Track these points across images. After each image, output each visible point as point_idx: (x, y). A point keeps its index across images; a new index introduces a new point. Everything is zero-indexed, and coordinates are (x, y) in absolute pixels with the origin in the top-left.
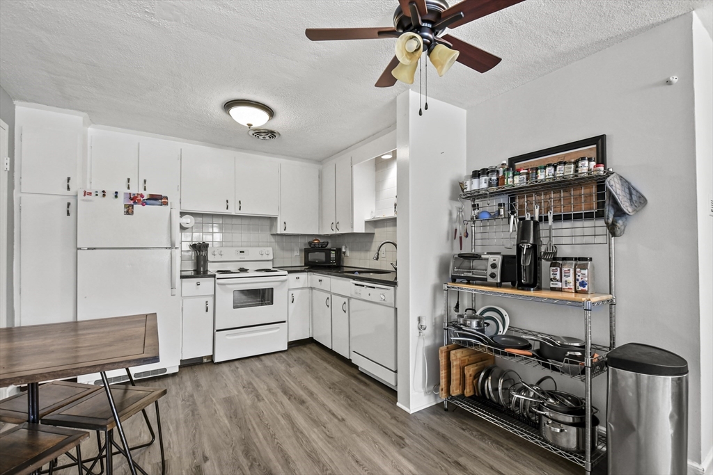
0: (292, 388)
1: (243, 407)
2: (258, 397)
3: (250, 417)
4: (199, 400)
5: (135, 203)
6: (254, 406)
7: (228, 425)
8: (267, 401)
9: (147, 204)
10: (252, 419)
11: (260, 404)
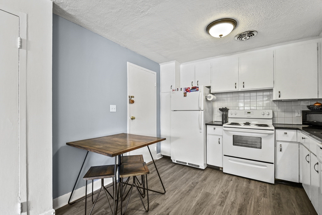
0: (248, 212)
1: (209, 203)
2: (222, 203)
3: (206, 210)
4: (198, 186)
5: (187, 92)
6: (214, 207)
7: (193, 207)
8: (224, 207)
9: (191, 91)
10: (205, 212)
11: (218, 208)
